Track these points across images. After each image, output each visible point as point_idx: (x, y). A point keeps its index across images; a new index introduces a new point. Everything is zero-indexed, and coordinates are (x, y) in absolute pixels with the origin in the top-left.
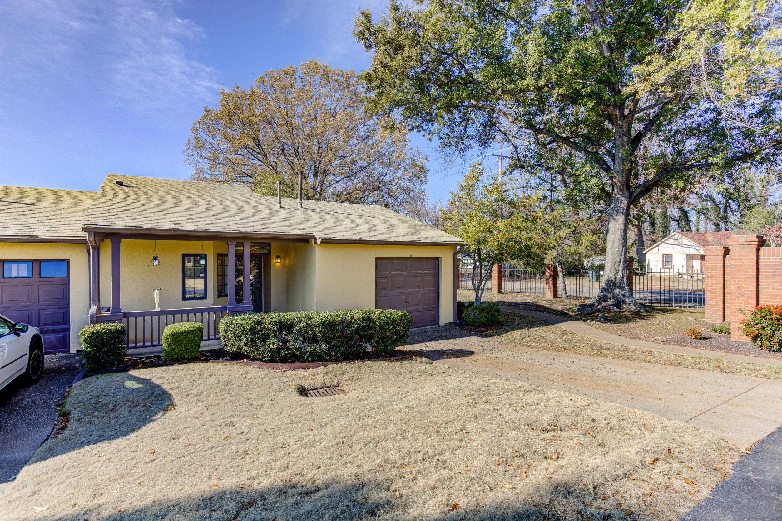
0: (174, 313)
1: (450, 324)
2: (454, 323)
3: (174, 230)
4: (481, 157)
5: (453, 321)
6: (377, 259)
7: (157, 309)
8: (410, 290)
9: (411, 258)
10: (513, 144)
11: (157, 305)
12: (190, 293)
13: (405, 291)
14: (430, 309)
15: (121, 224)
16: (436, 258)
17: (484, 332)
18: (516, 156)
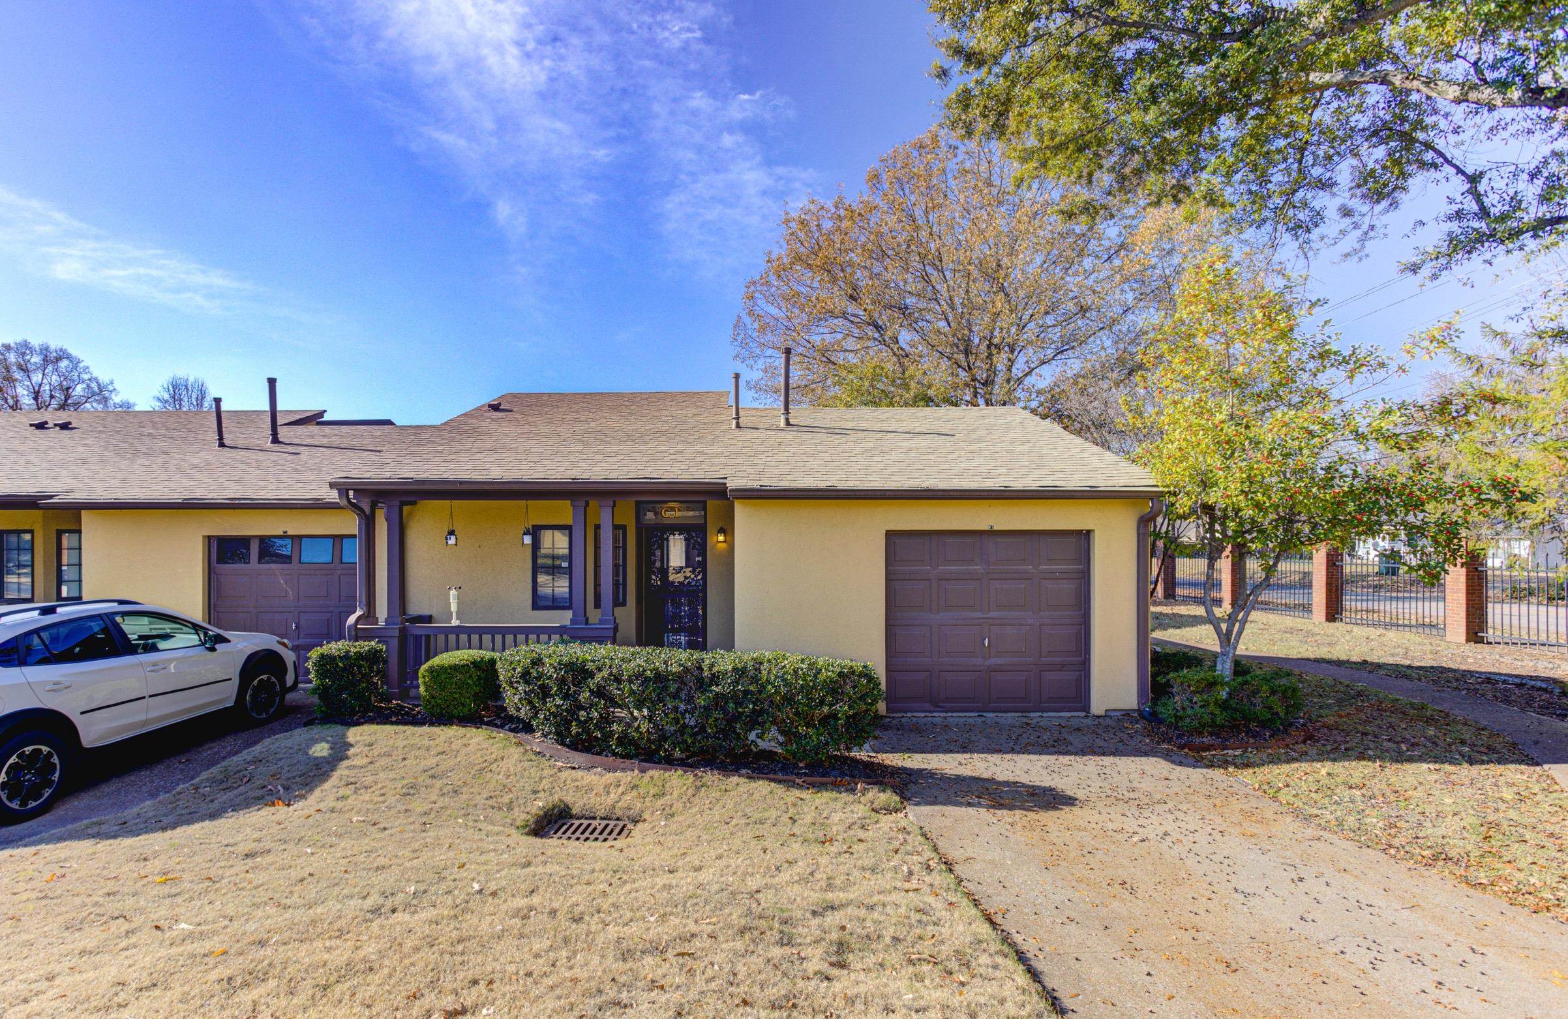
0: (515, 631)
1: (1127, 714)
2: (1139, 711)
3: (461, 483)
4: (1358, 233)
5: (1135, 706)
6: (890, 535)
7: (455, 622)
8: (992, 614)
9: (992, 533)
10: (1460, 171)
11: (454, 615)
12: (545, 598)
13: (978, 614)
14: (1062, 667)
15: (388, 475)
16: (1079, 533)
17: (1208, 748)
18: (1472, 206)
